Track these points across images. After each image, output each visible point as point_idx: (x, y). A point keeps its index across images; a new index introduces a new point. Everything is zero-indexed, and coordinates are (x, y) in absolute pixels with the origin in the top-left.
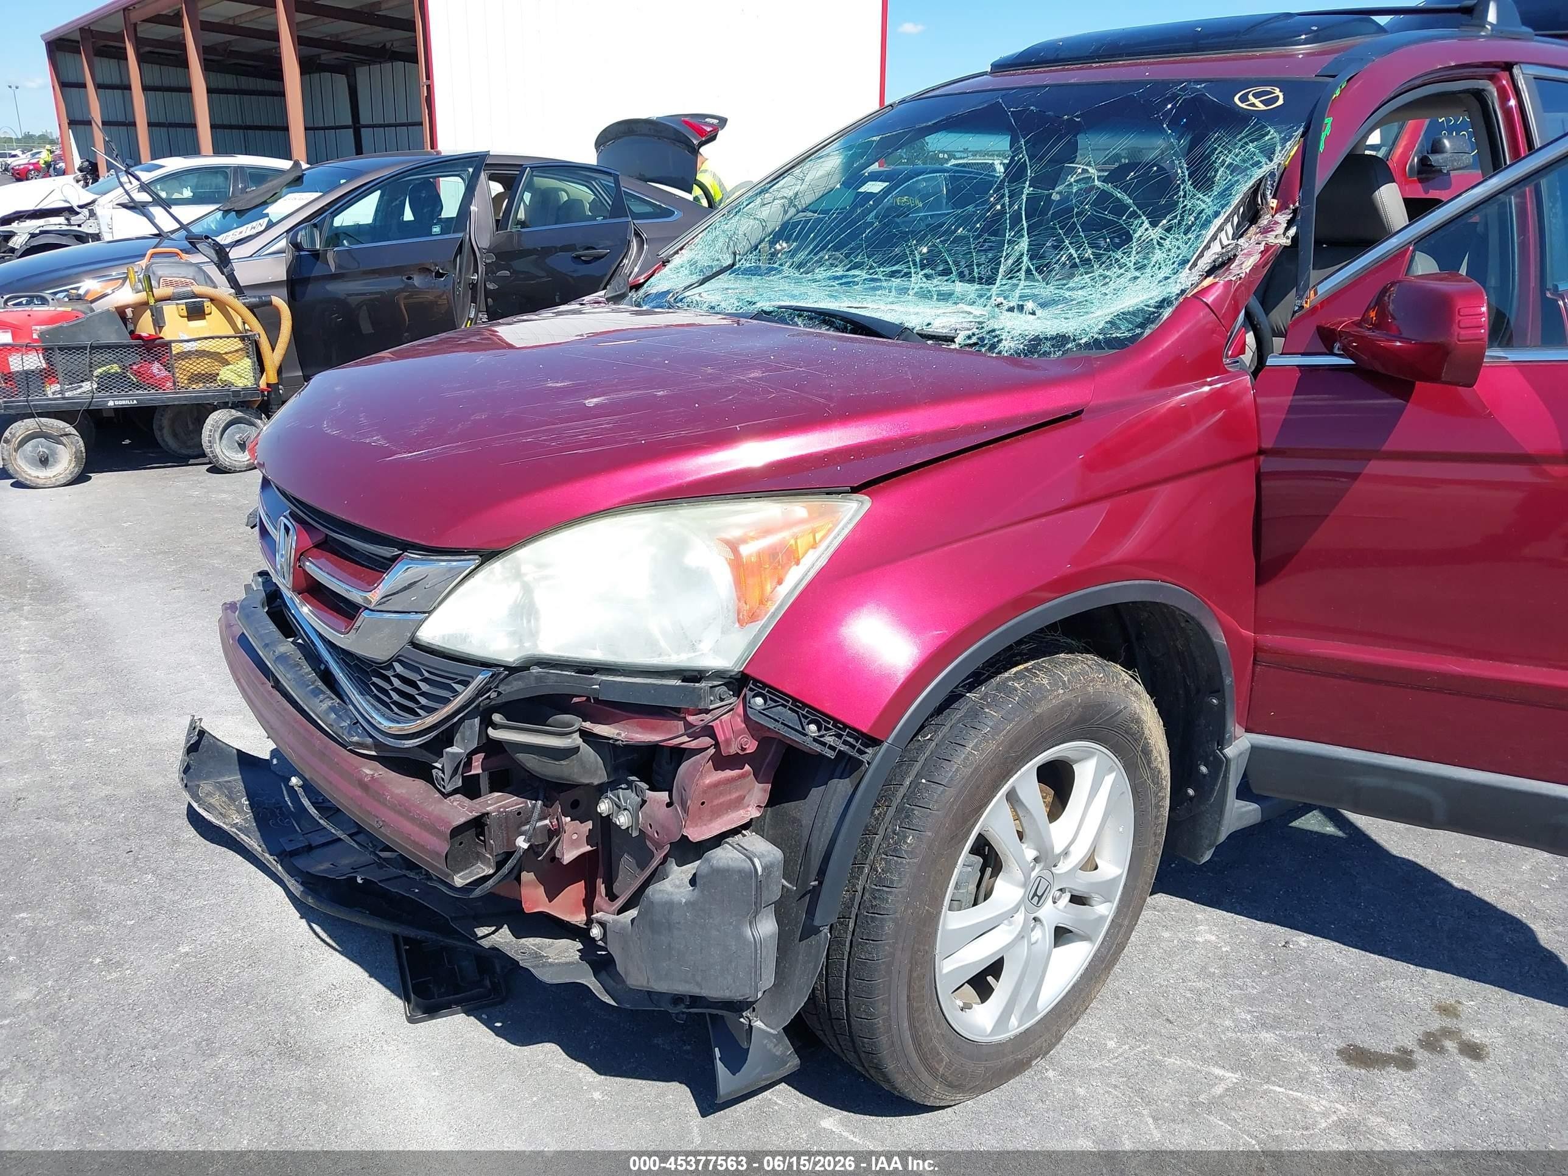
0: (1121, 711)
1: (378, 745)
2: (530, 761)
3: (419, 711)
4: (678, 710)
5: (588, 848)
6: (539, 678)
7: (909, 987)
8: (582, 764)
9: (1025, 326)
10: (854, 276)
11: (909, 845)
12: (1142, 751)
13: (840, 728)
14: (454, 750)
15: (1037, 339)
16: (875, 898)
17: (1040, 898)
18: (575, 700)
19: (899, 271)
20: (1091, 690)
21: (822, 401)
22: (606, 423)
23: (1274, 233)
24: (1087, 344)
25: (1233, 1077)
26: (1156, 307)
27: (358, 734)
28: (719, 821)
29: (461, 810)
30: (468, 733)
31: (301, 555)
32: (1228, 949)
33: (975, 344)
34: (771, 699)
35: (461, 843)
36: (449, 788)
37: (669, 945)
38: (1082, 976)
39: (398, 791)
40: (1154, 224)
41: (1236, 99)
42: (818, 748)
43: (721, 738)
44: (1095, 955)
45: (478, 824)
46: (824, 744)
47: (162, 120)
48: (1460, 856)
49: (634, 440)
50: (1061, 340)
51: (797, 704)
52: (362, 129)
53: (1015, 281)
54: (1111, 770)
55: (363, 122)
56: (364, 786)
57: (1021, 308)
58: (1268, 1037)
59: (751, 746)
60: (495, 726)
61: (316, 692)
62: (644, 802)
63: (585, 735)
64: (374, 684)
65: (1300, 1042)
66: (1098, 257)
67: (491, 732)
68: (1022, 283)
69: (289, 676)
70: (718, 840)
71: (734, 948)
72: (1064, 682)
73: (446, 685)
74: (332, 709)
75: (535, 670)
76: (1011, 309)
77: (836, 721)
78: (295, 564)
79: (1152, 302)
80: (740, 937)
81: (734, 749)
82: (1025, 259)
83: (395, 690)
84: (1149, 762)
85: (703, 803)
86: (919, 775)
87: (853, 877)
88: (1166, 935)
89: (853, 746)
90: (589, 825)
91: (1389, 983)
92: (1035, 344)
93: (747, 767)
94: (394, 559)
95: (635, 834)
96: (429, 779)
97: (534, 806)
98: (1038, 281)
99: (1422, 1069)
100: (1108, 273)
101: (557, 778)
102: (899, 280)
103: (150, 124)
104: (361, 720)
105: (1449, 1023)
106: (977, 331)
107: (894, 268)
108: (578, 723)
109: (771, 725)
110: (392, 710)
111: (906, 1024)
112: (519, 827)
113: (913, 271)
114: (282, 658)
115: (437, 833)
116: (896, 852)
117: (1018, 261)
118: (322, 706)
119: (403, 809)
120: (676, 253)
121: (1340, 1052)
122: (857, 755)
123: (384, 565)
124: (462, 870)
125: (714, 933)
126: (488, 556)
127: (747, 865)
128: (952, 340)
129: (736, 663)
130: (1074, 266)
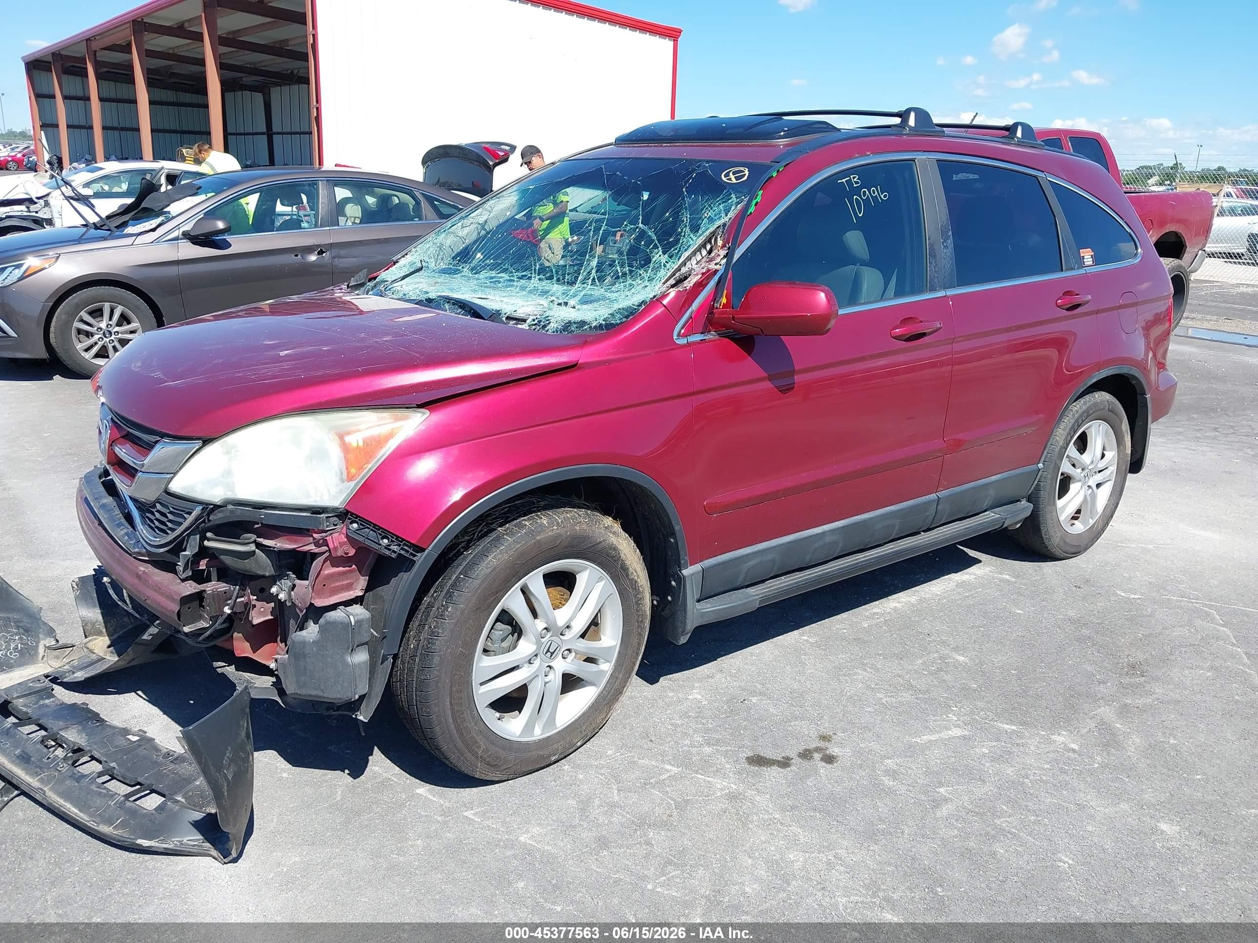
0: (601, 542)
1: (149, 553)
2: (227, 560)
3: (168, 531)
4: (308, 530)
5: (271, 617)
6: (232, 511)
7: (451, 697)
8: (257, 562)
9: (566, 315)
10: (501, 277)
11: (450, 612)
12: (621, 568)
13: (399, 541)
14: (187, 553)
15: (570, 322)
16: (429, 643)
17: (552, 654)
18: (256, 526)
19: (525, 276)
20: (578, 528)
21: (417, 355)
22: (286, 365)
23: (715, 262)
24: (595, 327)
25: (675, 770)
26: (638, 306)
27: (138, 547)
28: (336, 597)
29: (191, 588)
30: (193, 543)
31: (113, 442)
32: (706, 703)
33: (536, 324)
34: (361, 524)
35: (189, 608)
36: (184, 576)
37: (305, 667)
38: (590, 708)
39: (156, 579)
40: (664, 253)
41: (723, 176)
42: (387, 552)
43: (331, 546)
44: (599, 695)
45: (199, 597)
46: (390, 550)
47: (116, 125)
48: (880, 655)
49: (299, 375)
50: (583, 323)
51: (376, 527)
52: (274, 136)
53: (585, 285)
54: (600, 579)
55: (274, 130)
56: (138, 577)
57: (566, 304)
58: (708, 750)
59: (352, 552)
60: (209, 540)
61: (119, 525)
62: (294, 586)
63: (259, 546)
64: (147, 517)
65: (726, 754)
66: (631, 272)
67: (206, 543)
68: (589, 287)
69: (105, 516)
70: (334, 607)
71: (341, 668)
72: (558, 523)
73: (181, 514)
74: (127, 534)
75: (230, 507)
76: (560, 304)
77: (398, 537)
78: (109, 448)
79: (636, 303)
80: (346, 664)
81: (340, 553)
82: (594, 271)
83: (157, 520)
84: (627, 576)
85: (324, 585)
86: (460, 574)
87: (419, 632)
88: (671, 694)
89: (407, 552)
90: (273, 604)
91: (797, 723)
92: (567, 326)
93: (354, 566)
94: (157, 442)
95: (288, 604)
96: (175, 572)
97: (235, 589)
98: (597, 286)
99: (793, 768)
100: (633, 283)
101: (244, 571)
102: (524, 281)
103: (104, 128)
104: (141, 540)
105: (822, 744)
106: (539, 317)
107: (524, 274)
108: (253, 537)
109: (361, 539)
110: (155, 531)
111: (451, 720)
112: (226, 601)
113: (533, 275)
114: (103, 507)
115: (173, 600)
116: (442, 617)
117: (589, 273)
118: (121, 532)
119: (158, 588)
120: (403, 256)
121: (747, 758)
122: (411, 557)
123: (150, 447)
124: (190, 624)
125: (330, 660)
126: (206, 442)
127: (346, 620)
128: (525, 321)
129: (341, 503)
130: (618, 278)
